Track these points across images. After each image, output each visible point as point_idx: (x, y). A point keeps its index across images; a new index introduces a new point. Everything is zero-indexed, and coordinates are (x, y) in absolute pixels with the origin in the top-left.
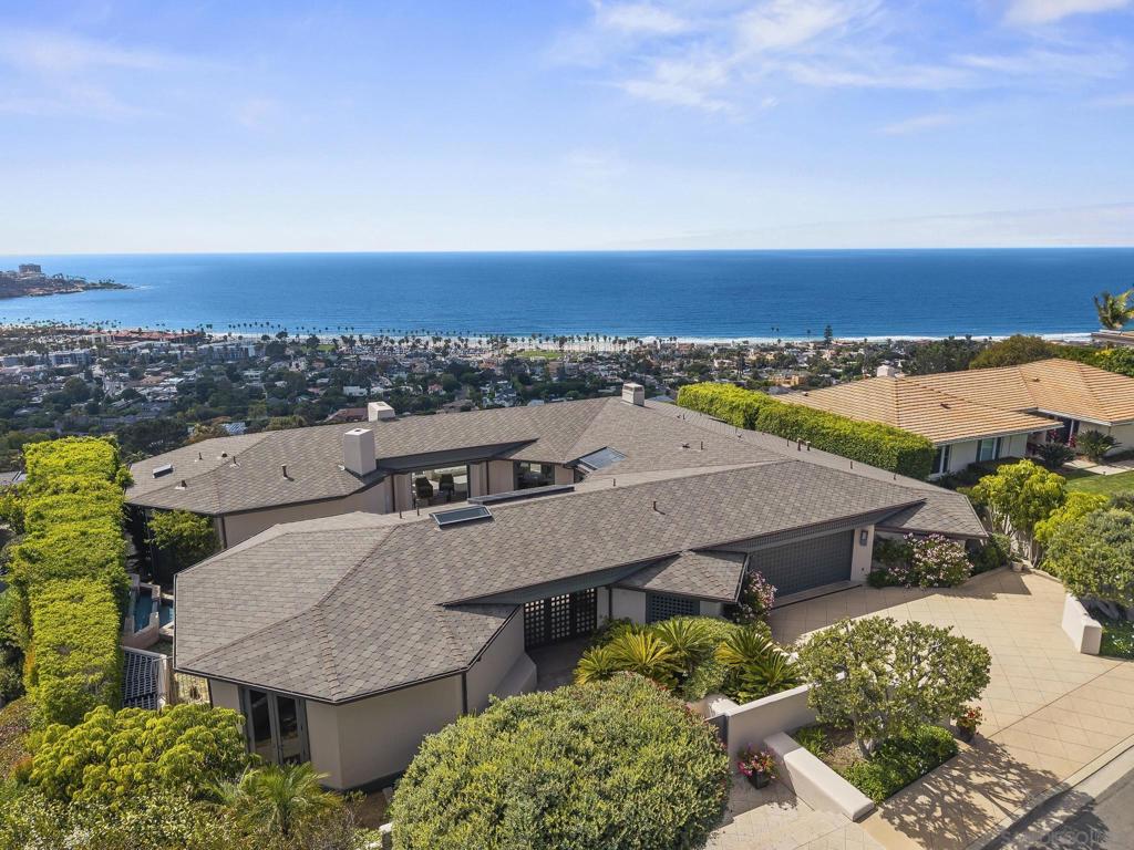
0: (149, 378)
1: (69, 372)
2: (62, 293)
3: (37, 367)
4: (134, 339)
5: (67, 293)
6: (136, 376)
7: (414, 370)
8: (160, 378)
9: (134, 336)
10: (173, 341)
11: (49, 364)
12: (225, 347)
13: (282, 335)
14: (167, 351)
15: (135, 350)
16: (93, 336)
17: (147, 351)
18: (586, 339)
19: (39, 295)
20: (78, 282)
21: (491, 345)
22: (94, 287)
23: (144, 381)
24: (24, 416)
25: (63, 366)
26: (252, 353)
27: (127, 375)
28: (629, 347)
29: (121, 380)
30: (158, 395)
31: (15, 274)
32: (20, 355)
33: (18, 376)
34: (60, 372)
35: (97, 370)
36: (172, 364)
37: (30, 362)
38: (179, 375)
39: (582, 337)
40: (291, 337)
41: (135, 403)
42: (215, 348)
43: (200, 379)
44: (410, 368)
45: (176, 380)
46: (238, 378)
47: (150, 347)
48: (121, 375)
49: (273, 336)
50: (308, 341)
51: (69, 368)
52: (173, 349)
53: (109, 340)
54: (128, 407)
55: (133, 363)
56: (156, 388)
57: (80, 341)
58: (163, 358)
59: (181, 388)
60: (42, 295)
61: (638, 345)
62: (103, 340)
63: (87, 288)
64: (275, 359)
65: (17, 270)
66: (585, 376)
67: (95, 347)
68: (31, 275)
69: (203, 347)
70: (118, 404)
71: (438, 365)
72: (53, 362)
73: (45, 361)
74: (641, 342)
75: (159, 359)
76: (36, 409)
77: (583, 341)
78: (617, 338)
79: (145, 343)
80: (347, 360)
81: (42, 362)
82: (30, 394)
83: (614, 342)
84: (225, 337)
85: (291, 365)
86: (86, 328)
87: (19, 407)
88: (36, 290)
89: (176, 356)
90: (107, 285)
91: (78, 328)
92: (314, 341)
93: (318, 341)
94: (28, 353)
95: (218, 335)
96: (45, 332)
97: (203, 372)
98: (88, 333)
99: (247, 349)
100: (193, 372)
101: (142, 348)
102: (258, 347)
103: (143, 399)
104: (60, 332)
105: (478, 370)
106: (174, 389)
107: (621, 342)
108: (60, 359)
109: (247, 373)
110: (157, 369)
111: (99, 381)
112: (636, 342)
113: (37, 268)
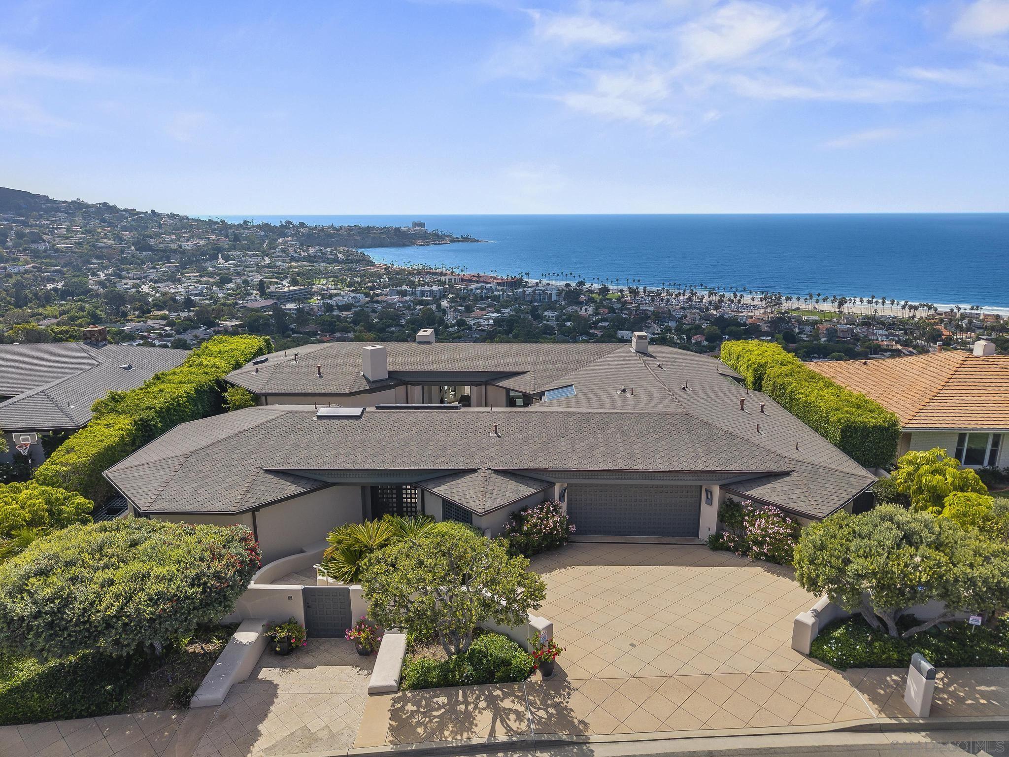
0: (477, 312)
1: (426, 303)
2: (436, 244)
3: (407, 298)
4: (474, 281)
5: (439, 244)
6: (469, 309)
7: (685, 321)
8: (484, 313)
9: (474, 279)
10: (499, 284)
11: (416, 296)
12: (534, 292)
13: (581, 283)
14: (493, 292)
15: (471, 290)
16: (447, 278)
17: (479, 291)
18: (870, 302)
19: (421, 245)
20: (448, 236)
21: (764, 303)
22: (457, 240)
23: (473, 314)
24: (393, 332)
25: (423, 298)
26: (554, 298)
27: (463, 308)
28: (922, 313)
29: (459, 311)
30: (480, 325)
31: (408, 229)
32: (398, 288)
33: (395, 304)
34: (421, 303)
35: (444, 303)
36: (495, 302)
37: (404, 293)
38: (498, 311)
39: (865, 300)
40: (588, 285)
41: (463, 330)
42: (527, 293)
43: (511, 316)
44: (681, 319)
45: (495, 315)
46: (537, 317)
47: (482, 288)
48: (460, 308)
49: (573, 284)
50: (600, 289)
51: (427, 300)
52: (498, 291)
53: (457, 281)
54: (459, 332)
55: (469, 300)
56: (480, 320)
57: (438, 281)
58: (490, 297)
59: (497, 321)
60: (424, 245)
61: (932, 312)
62: (453, 281)
63: (452, 241)
64: (570, 304)
65: (411, 226)
66: (858, 340)
67: (447, 286)
68: (419, 230)
69: (518, 290)
70: (451, 329)
71: (708, 318)
72: (419, 295)
73: (414, 294)
74: (936, 310)
75: (488, 299)
76: (400, 328)
77: (865, 303)
78: (906, 302)
79: (480, 285)
80: (629, 308)
81: (412, 294)
82: (399, 317)
83: (904, 307)
84: (537, 283)
85: (581, 309)
86: (444, 271)
87: (391, 326)
88: (420, 242)
89: (499, 296)
90: (466, 239)
91: (439, 271)
92: (604, 290)
93: (608, 290)
94: (404, 287)
95: (532, 281)
96: (419, 273)
97: (515, 310)
98: (445, 275)
99: (551, 294)
100: (508, 310)
101: (477, 289)
102: (559, 292)
103: (470, 328)
104: (428, 273)
105: (745, 324)
106: (491, 322)
107: (911, 307)
108: (423, 293)
109: (546, 313)
110: (484, 306)
111: (444, 312)
112: (930, 308)
113: (422, 225)
